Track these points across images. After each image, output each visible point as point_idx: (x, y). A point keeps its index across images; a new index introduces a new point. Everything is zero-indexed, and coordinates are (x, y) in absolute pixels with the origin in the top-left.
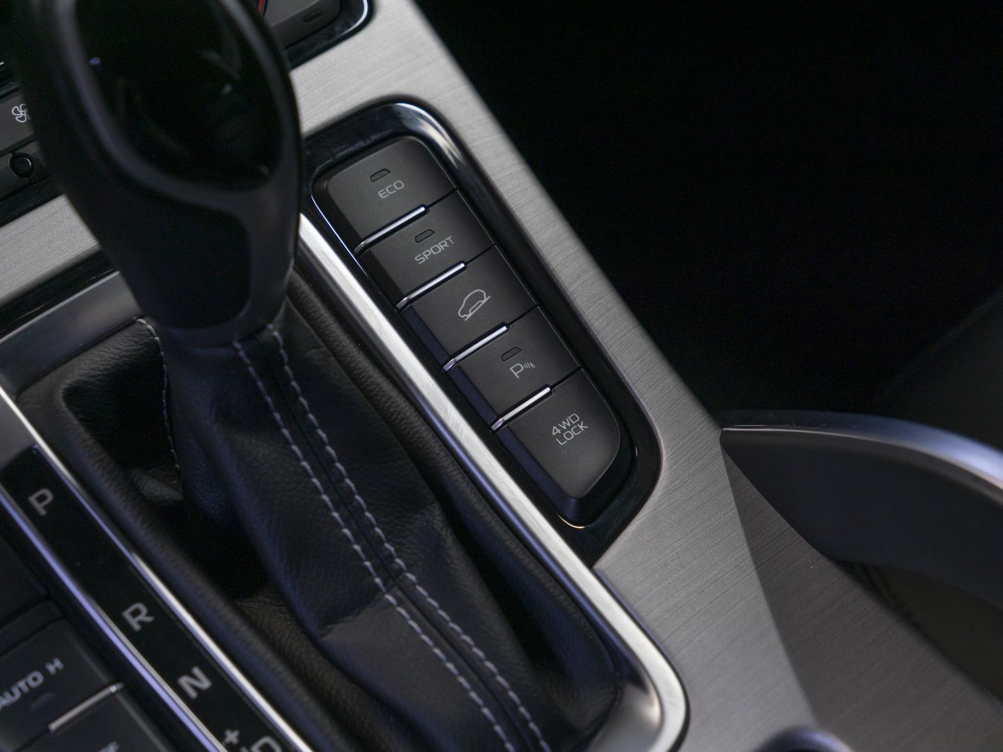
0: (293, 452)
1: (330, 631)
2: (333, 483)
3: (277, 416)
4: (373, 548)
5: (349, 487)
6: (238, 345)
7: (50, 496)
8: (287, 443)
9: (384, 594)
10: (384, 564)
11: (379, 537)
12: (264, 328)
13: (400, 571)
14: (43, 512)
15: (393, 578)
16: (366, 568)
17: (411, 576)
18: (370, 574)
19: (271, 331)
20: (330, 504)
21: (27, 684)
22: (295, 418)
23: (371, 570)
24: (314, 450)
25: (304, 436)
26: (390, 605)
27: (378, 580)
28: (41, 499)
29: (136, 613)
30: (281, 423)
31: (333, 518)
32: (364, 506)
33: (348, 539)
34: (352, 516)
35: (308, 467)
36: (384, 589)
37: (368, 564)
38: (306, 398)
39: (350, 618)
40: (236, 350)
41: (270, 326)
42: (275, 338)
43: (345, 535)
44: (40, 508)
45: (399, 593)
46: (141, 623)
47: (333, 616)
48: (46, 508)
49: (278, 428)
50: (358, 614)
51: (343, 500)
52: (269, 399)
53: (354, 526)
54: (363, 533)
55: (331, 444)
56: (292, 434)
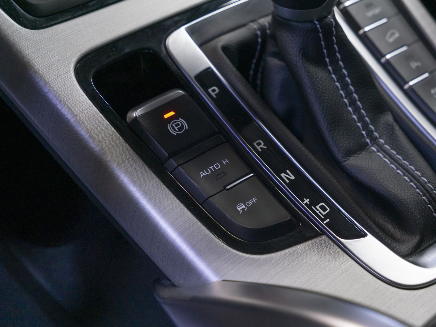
0: (332, 78)
1: (348, 159)
2: (349, 94)
3: (327, 60)
4: (365, 126)
5: (355, 98)
6: (317, 23)
7: (217, 90)
8: (330, 73)
9: (370, 147)
10: (370, 134)
11: (367, 122)
12: (326, 17)
13: (376, 138)
14: (215, 96)
15: (374, 140)
16: (362, 134)
17: (382, 141)
18: (364, 137)
19: (330, 19)
20: (348, 104)
21: (213, 168)
22: (334, 62)
23: (365, 135)
24: (341, 78)
25: (337, 71)
26: (374, 151)
27: (368, 140)
28: (214, 91)
29: (259, 144)
30: (329, 64)
31: (349, 110)
32: (361, 107)
33: (355, 120)
34: (357, 110)
35: (339, 86)
36: (370, 144)
37: (364, 132)
38: (340, 54)
39: (356, 155)
40: (316, 24)
41: (329, 17)
42: (332, 22)
43: (354, 118)
44: (213, 94)
45: (377, 147)
46: (261, 148)
47: (350, 153)
48: (215, 95)
49: (327, 66)
50: (360, 154)
51: (353, 103)
52: (325, 51)
53: (357, 115)
54: (361, 118)
55: (348, 76)
56: (333, 69)
